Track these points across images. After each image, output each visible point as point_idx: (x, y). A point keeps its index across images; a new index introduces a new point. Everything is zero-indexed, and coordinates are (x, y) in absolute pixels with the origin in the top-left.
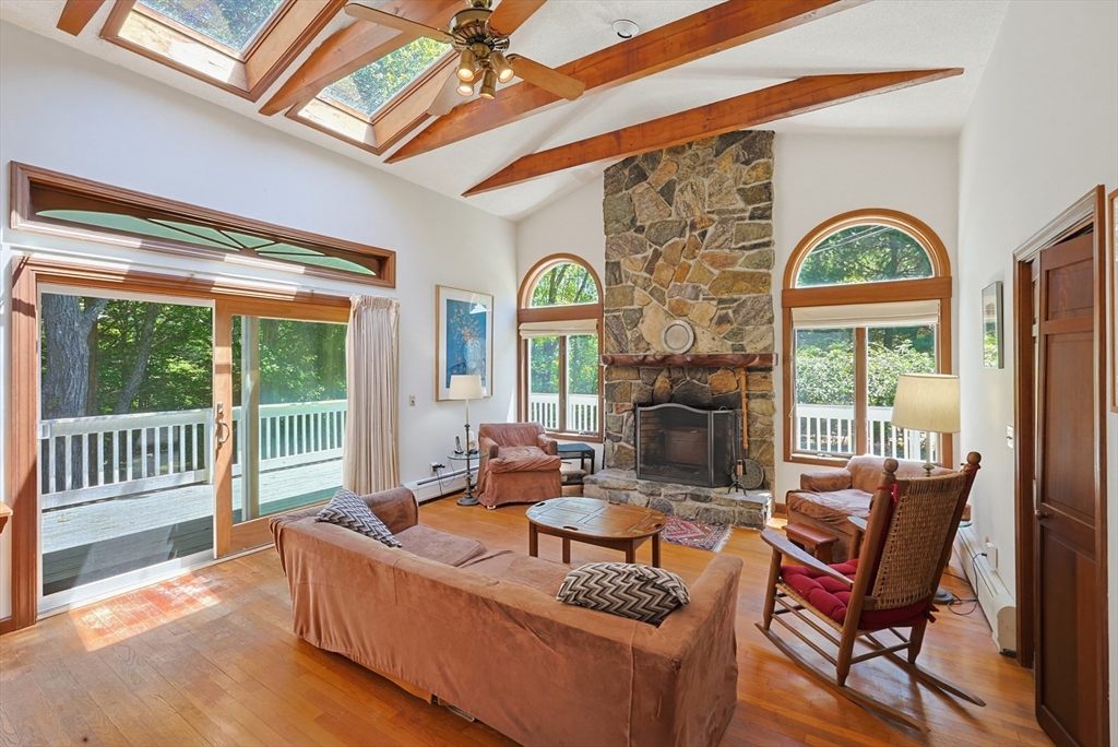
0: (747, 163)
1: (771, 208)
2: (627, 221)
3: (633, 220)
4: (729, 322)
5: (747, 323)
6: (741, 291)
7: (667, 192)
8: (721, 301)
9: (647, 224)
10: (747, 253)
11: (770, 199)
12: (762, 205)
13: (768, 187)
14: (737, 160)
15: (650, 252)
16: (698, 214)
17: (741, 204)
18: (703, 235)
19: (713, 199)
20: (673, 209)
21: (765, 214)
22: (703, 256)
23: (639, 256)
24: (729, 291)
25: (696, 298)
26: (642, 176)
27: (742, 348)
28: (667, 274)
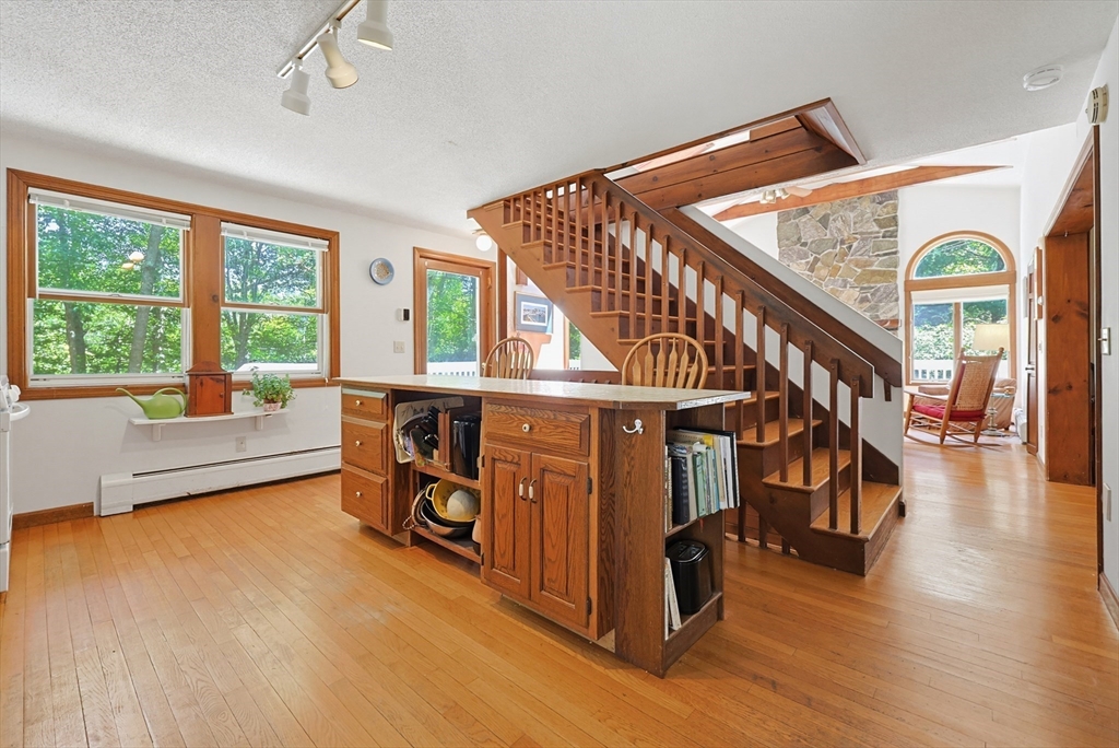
0: (880, 203)
1: (897, 231)
2: (795, 239)
3: (799, 239)
4: (868, 301)
5: (880, 301)
6: (876, 282)
7: (824, 221)
8: (862, 288)
9: (809, 241)
10: (881, 258)
11: (897, 226)
12: (891, 229)
13: (895, 218)
14: (874, 201)
15: (811, 259)
16: (846, 234)
17: (877, 229)
18: (850, 247)
19: (857, 225)
20: (828, 231)
21: (893, 234)
22: (850, 261)
23: (803, 261)
24: (869, 282)
25: (845, 287)
26: (806, 211)
27: (877, 316)
28: (824, 272)
